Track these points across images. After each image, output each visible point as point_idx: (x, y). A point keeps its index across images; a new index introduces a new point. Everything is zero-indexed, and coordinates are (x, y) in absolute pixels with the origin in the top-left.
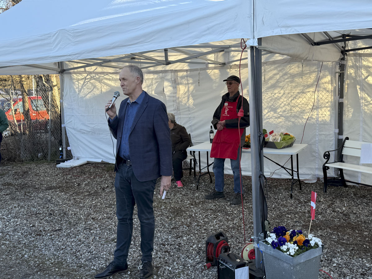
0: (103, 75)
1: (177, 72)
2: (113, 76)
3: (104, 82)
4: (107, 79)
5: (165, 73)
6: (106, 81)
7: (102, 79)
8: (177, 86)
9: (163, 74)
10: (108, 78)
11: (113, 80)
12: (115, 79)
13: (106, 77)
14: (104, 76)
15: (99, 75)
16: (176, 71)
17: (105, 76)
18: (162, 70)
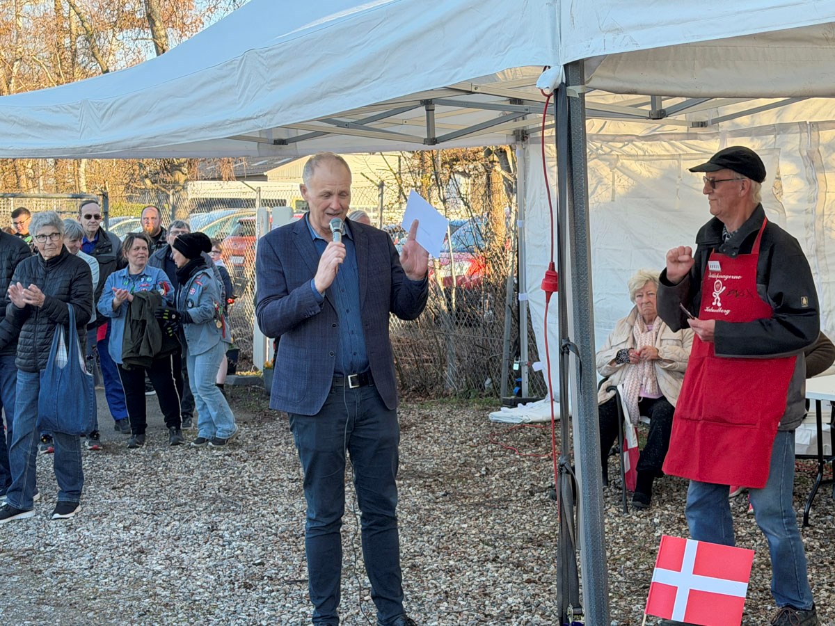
0: (621, 145)
1: (818, 131)
2: (645, 147)
3: (622, 164)
4: (629, 156)
5: (784, 133)
6: (627, 163)
7: (618, 155)
8: (820, 176)
9: (778, 137)
10: (633, 152)
11: (645, 158)
12: (650, 155)
13: (629, 149)
14: (624, 148)
15: (610, 143)
16: (816, 126)
17: (624, 146)
18: (774, 125)
